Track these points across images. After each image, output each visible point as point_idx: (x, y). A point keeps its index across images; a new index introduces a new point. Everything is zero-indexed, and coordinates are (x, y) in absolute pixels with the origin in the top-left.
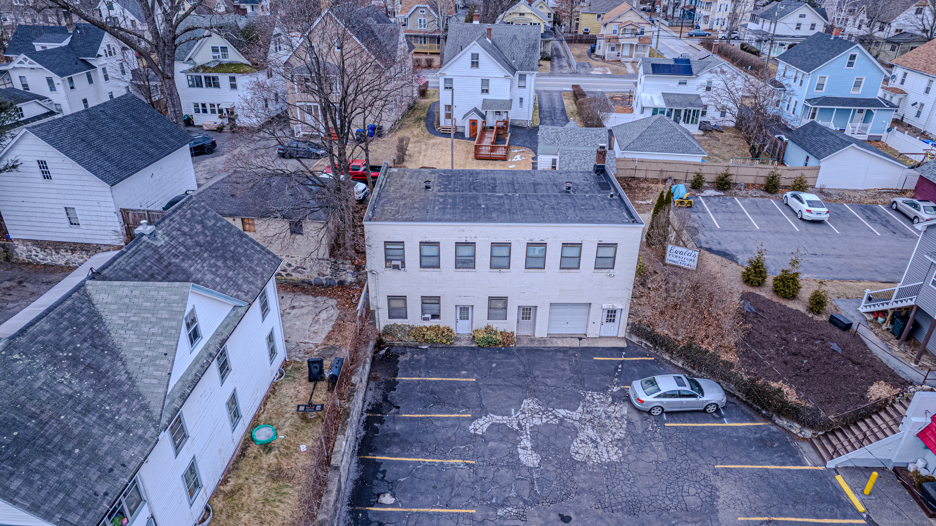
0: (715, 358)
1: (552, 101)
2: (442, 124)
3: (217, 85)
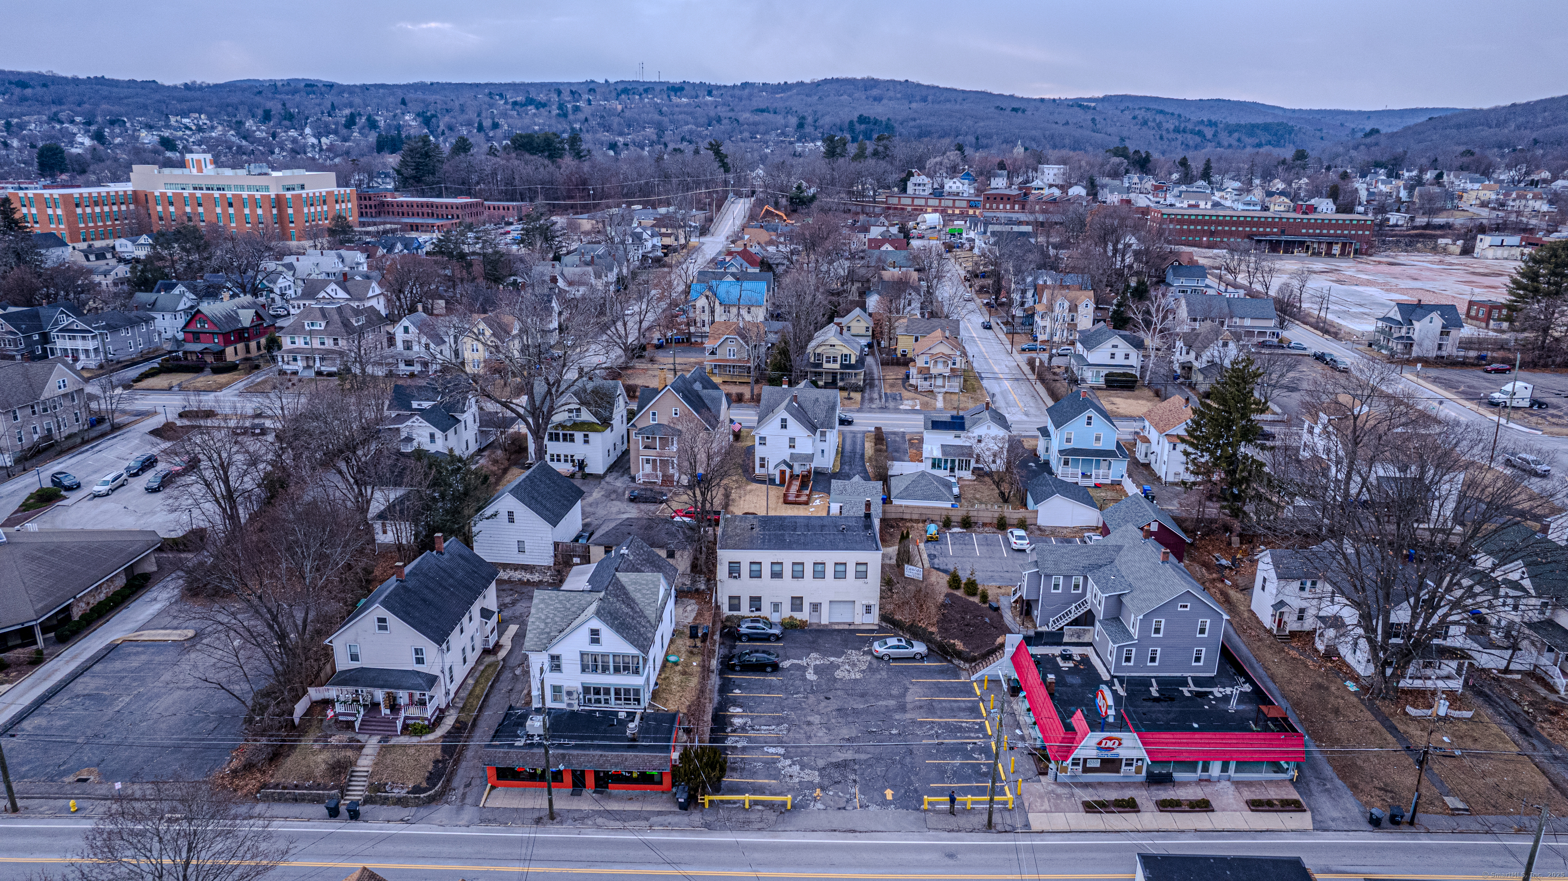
0: (925, 630)
1: (854, 443)
2: (757, 472)
3: (572, 440)
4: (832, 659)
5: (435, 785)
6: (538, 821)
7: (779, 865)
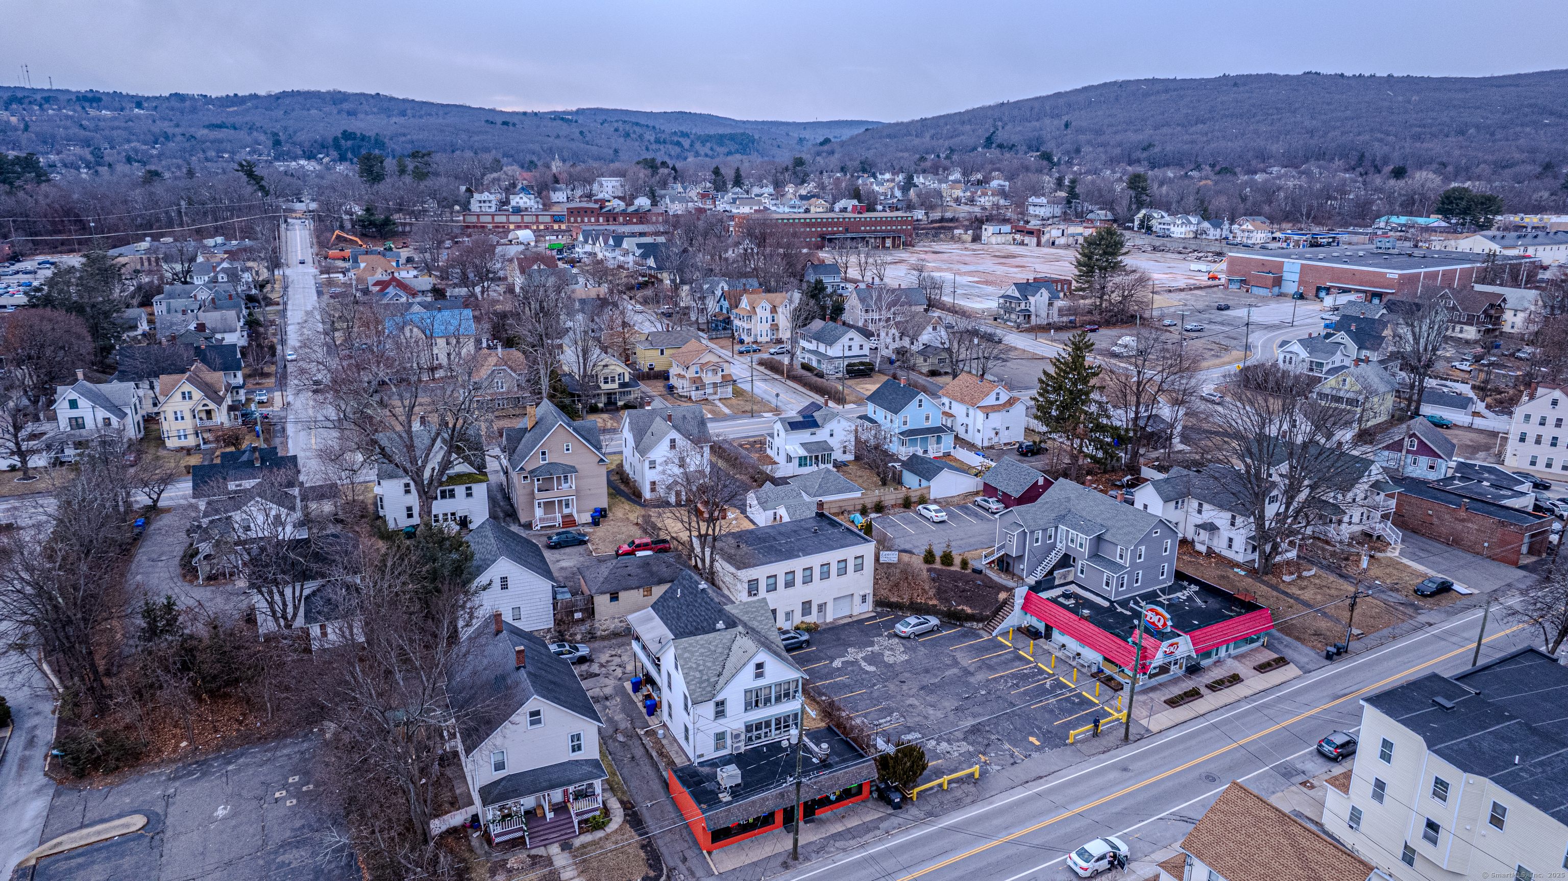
0: (927, 604)
2: (647, 497)
3: (452, 495)
4: (870, 649)
5: (662, 870)
6: (785, 866)
7: (1021, 822)
